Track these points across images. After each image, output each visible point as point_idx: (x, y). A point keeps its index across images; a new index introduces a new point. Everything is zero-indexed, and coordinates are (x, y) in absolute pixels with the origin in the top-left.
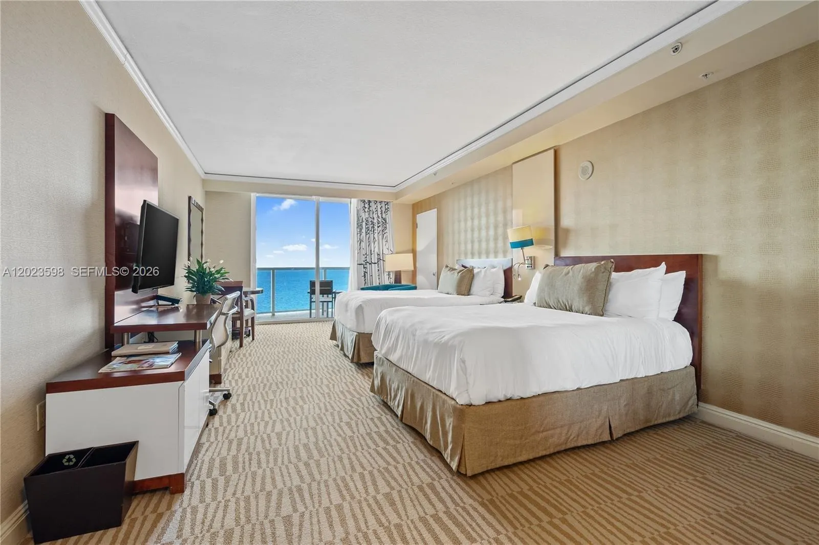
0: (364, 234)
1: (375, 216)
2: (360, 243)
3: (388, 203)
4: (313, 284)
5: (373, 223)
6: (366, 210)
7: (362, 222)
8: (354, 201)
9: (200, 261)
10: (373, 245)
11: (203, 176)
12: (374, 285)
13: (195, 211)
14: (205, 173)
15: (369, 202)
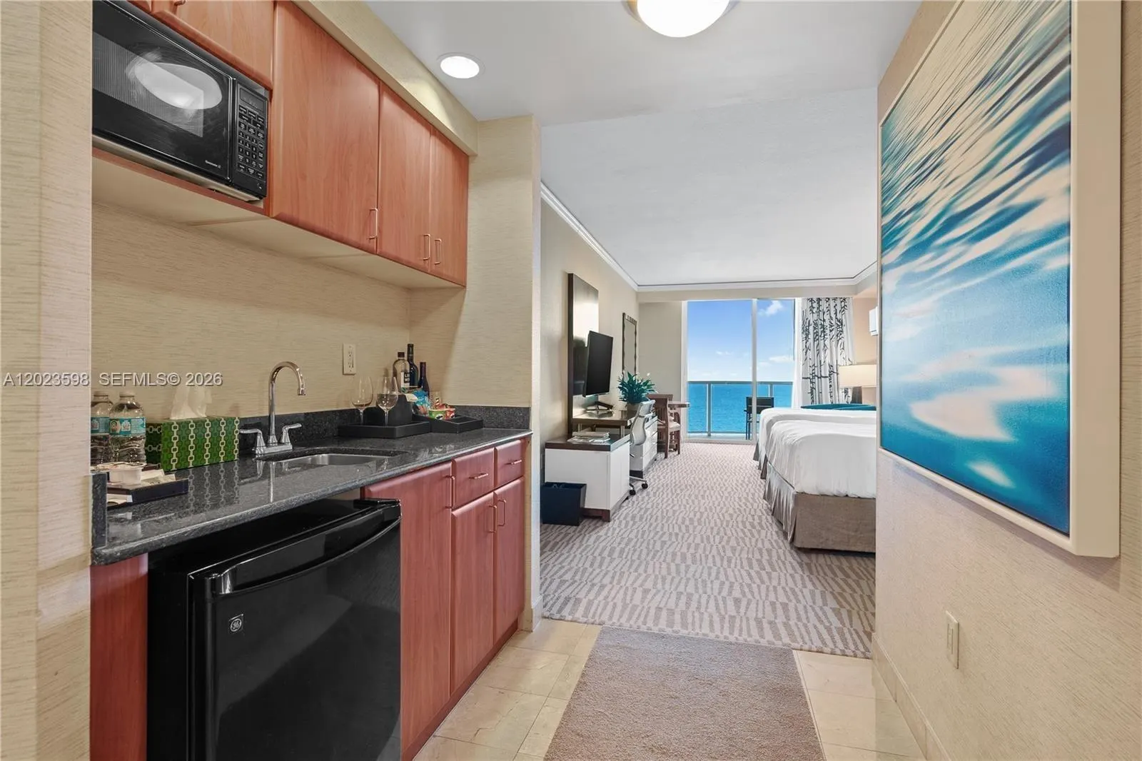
0: (811, 341)
1: (826, 317)
2: (806, 352)
3: (844, 299)
4: (749, 401)
5: (823, 326)
6: (815, 310)
7: (809, 326)
8: (799, 301)
9: (632, 374)
10: (823, 355)
11: (636, 288)
12: (824, 403)
13: (628, 325)
14: (639, 286)
15: (819, 300)
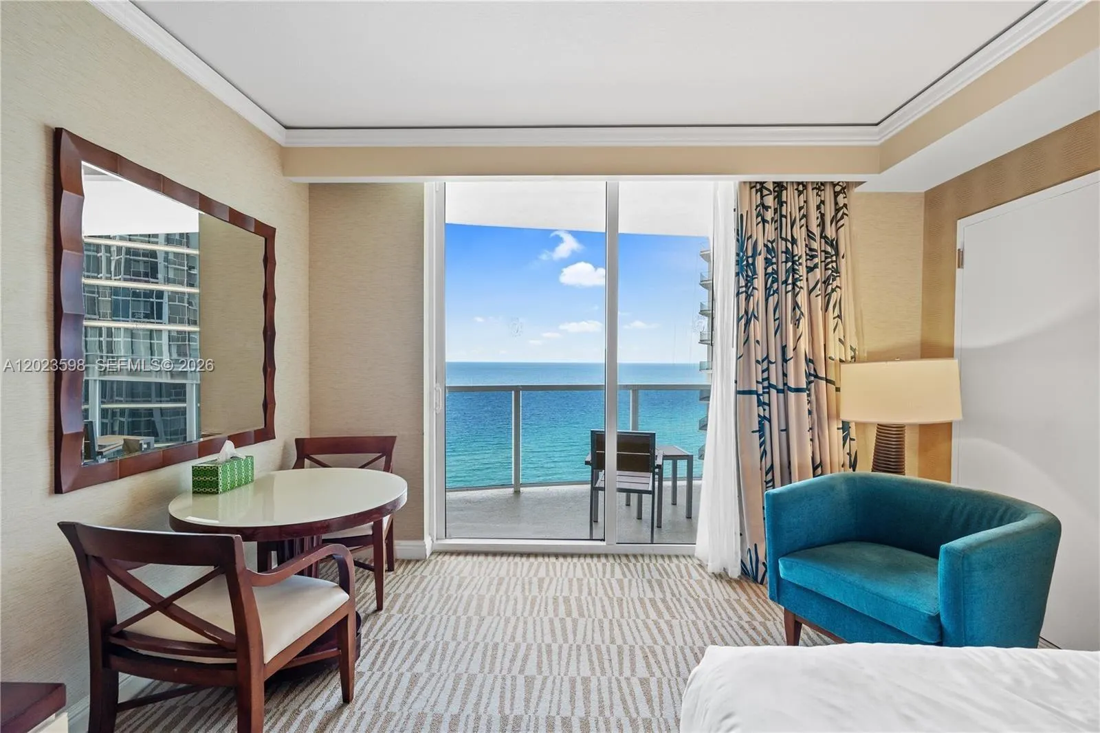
1: (800, 234)
2: (748, 323)
3: (843, 189)
4: (598, 441)
5: (791, 256)
6: (769, 215)
7: (754, 256)
15: (780, 186)
